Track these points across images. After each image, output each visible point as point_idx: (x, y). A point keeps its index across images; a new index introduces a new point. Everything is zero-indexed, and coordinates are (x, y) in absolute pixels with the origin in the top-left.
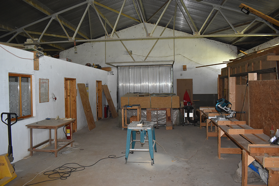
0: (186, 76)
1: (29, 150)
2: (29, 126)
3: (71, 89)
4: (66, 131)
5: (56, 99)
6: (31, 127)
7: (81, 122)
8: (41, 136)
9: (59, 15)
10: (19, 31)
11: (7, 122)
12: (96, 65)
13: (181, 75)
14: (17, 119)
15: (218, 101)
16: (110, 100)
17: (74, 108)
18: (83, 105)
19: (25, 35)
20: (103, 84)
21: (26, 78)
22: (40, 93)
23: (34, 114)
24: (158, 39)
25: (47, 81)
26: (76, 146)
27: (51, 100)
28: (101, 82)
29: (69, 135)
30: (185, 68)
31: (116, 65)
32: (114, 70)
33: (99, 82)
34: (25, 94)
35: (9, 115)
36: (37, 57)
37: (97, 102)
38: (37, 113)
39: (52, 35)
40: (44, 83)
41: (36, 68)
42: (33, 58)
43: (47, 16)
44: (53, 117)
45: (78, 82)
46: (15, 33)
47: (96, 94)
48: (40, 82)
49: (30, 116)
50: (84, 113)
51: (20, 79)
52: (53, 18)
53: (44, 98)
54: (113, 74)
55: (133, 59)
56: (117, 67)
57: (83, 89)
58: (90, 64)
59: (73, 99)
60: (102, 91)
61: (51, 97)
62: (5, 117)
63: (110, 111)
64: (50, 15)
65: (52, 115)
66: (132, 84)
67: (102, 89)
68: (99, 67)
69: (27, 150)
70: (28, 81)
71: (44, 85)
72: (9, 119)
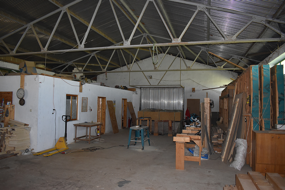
0: (195, 96)
1: (74, 139)
2: (75, 125)
3: (102, 105)
4: (97, 132)
5: (91, 110)
6: (76, 126)
7: (108, 128)
8: (82, 132)
9: (96, 53)
10: (70, 63)
11: (65, 120)
12: (124, 87)
13: (191, 96)
14: (70, 120)
15: (191, 115)
16: (133, 114)
17: (104, 117)
18: (110, 116)
19: (73, 65)
20: (128, 101)
21: (75, 97)
22: (82, 106)
23: (78, 119)
24: (167, 71)
25: (87, 99)
26: (102, 140)
27: (88, 110)
28: (126, 99)
29: (98, 134)
30: (194, 90)
31: (139, 87)
32: (138, 91)
33: (124, 100)
34: (74, 106)
35: (66, 116)
36: (81, 84)
37: (123, 115)
38: (80, 118)
39: (92, 64)
40: (85, 100)
41: (81, 91)
42: (79, 85)
43: (88, 54)
44: (89, 122)
45: (107, 99)
46: (67, 65)
47: (121, 109)
48: (82, 100)
49: (76, 119)
50: (111, 122)
51: (71, 97)
52: (92, 55)
53: (84, 109)
54: (137, 94)
55: (150, 83)
56: (141, 88)
57: (111, 105)
58: (118, 86)
59: (104, 111)
60: (127, 106)
61: (89, 109)
62: (64, 117)
63: (132, 123)
64: (91, 53)
65: (89, 121)
66: (151, 101)
67: (127, 105)
68: (125, 88)
69: (73, 139)
70: (75, 99)
71: (85, 101)
72: (66, 118)
